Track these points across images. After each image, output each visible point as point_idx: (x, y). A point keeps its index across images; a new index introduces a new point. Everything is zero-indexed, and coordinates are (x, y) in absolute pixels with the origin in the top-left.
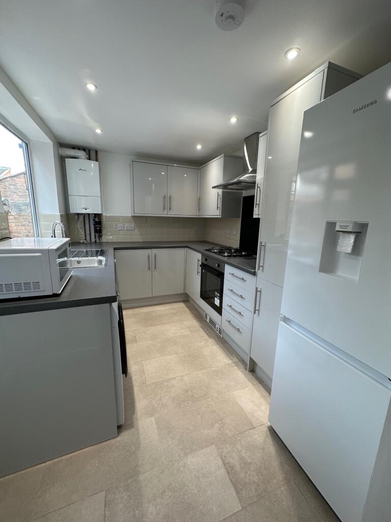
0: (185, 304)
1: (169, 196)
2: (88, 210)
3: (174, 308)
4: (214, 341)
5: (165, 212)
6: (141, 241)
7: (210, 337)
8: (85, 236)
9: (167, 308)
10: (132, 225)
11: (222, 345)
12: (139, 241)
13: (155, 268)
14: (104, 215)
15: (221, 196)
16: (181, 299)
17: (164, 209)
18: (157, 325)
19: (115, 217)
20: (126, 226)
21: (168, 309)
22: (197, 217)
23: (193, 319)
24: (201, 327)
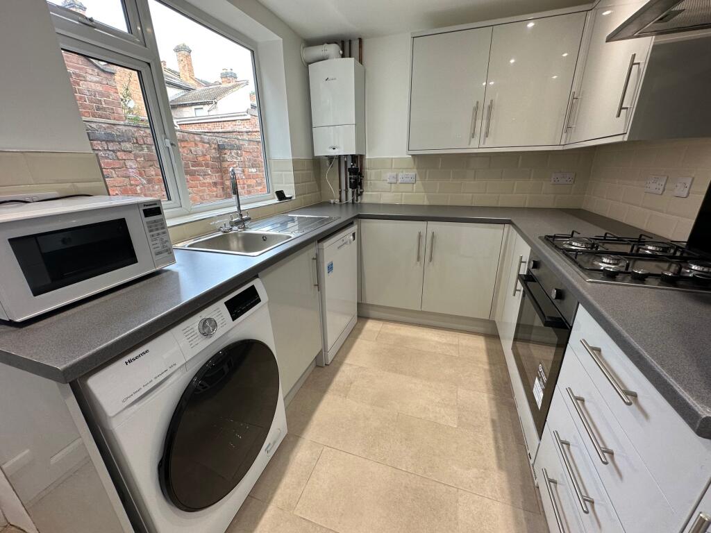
0: (486, 342)
1: (488, 103)
2: (336, 150)
3: (457, 346)
4: (505, 485)
5: (475, 143)
6: (426, 203)
7: (500, 467)
8: (340, 192)
9: (444, 340)
10: (413, 173)
11: (522, 515)
12: (420, 203)
13: (431, 259)
14: (367, 157)
15: (644, 68)
16: (481, 330)
17: (473, 135)
18: (401, 373)
19: (384, 160)
20: (400, 175)
21: (445, 344)
22: (560, 148)
23: (484, 387)
24: (493, 421)
